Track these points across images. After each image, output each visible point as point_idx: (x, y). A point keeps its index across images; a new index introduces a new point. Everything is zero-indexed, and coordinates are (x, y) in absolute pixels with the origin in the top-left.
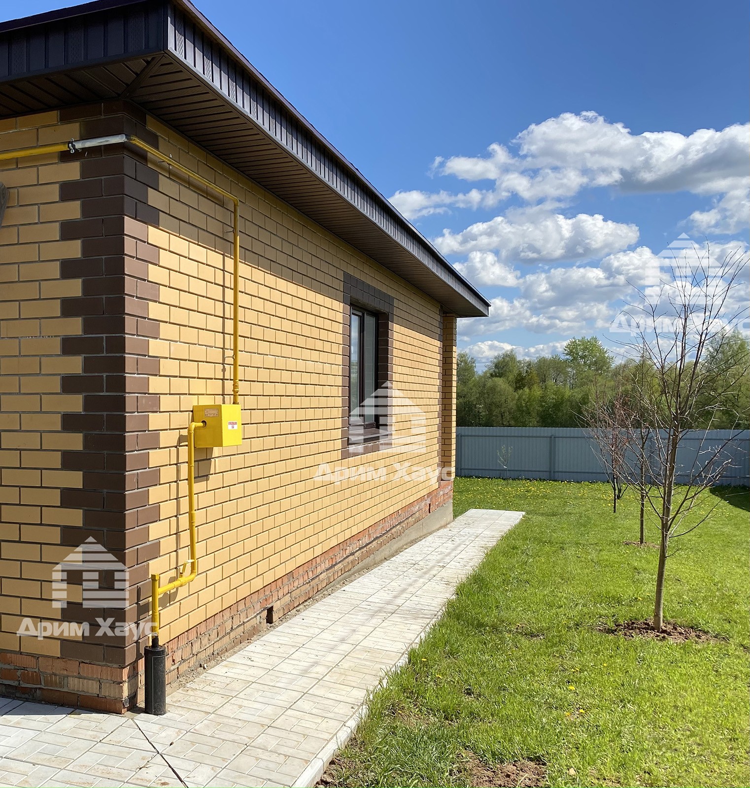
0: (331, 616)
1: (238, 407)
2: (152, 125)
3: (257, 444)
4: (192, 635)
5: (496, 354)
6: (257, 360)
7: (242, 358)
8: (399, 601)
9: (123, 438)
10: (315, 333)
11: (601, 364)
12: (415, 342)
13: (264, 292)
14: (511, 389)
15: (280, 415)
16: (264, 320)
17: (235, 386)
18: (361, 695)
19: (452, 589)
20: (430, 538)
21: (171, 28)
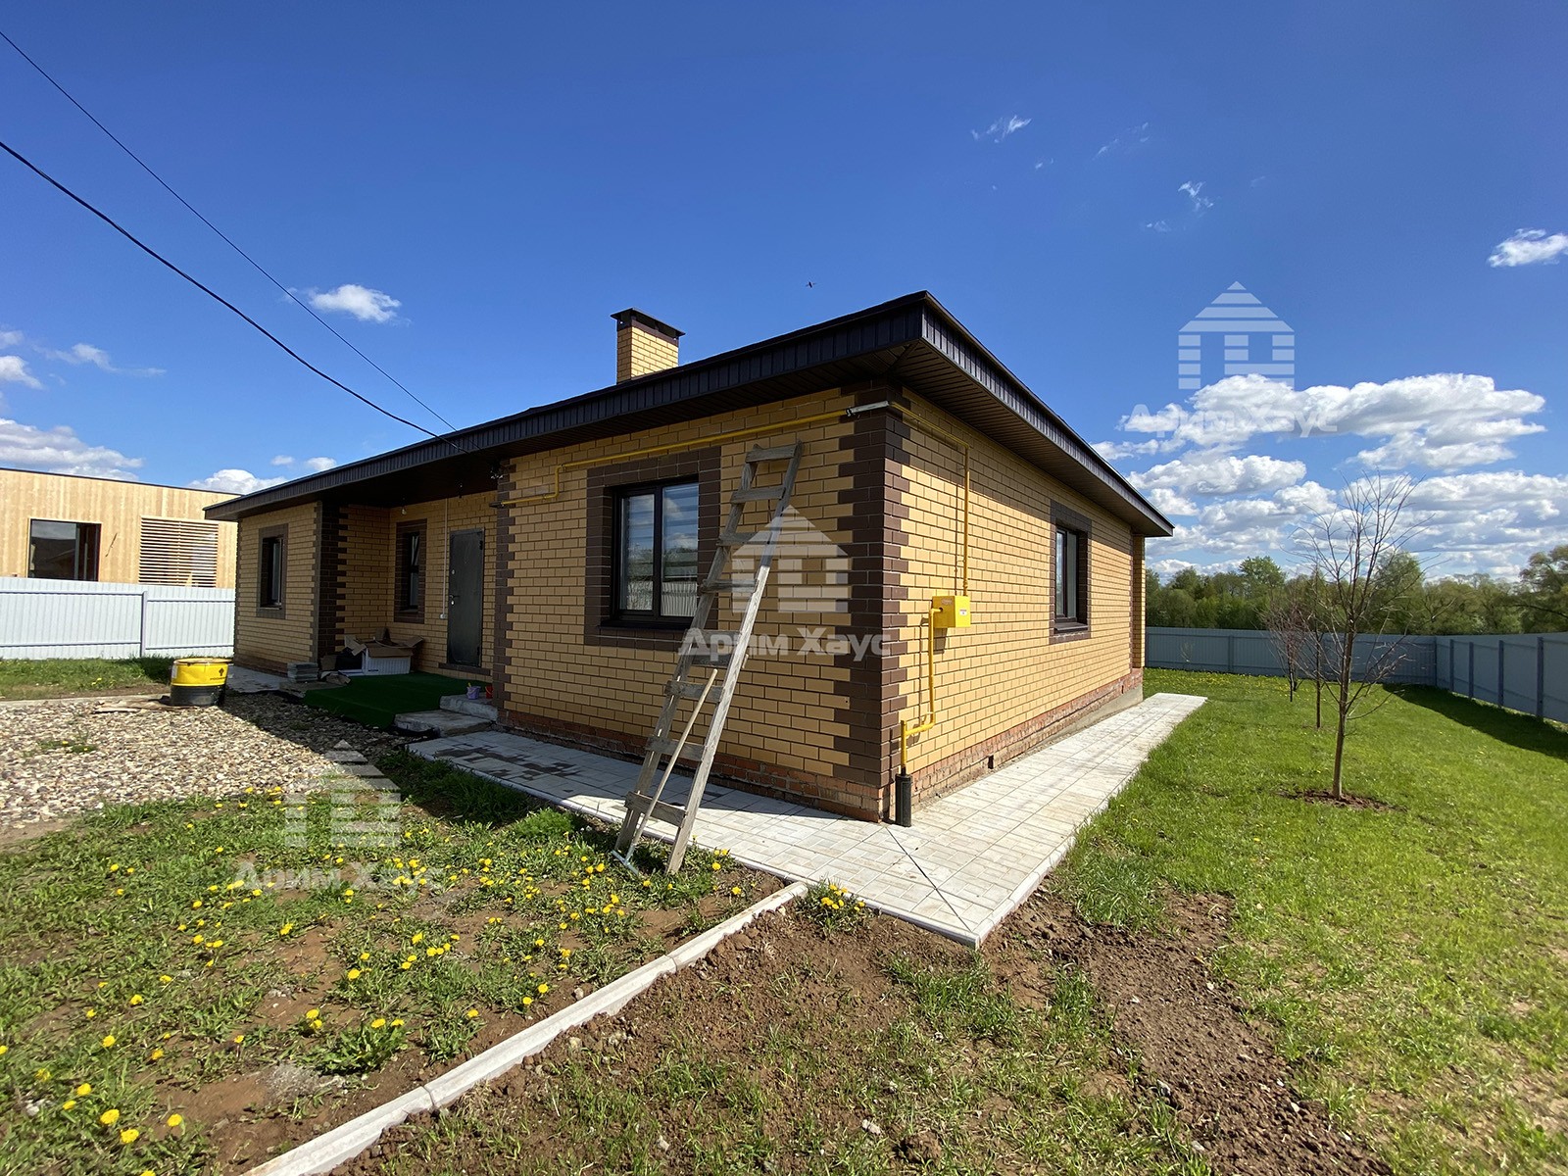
0: (1041, 767)
1: (968, 599)
2: (906, 394)
3: (981, 628)
4: (931, 771)
5: (1177, 570)
6: (982, 565)
7: (971, 562)
8: (1098, 760)
9: (881, 619)
10: (1028, 545)
11: (1275, 578)
12: (1110, 556)
13: (988, 514)
14: (1191, 599)
15: (1000, 607)
16: (987, 534)
17: (965, 583)
18: (1070, 828)
19: (1145, 754)
20: (1122, 714)
21: (924, 322)
